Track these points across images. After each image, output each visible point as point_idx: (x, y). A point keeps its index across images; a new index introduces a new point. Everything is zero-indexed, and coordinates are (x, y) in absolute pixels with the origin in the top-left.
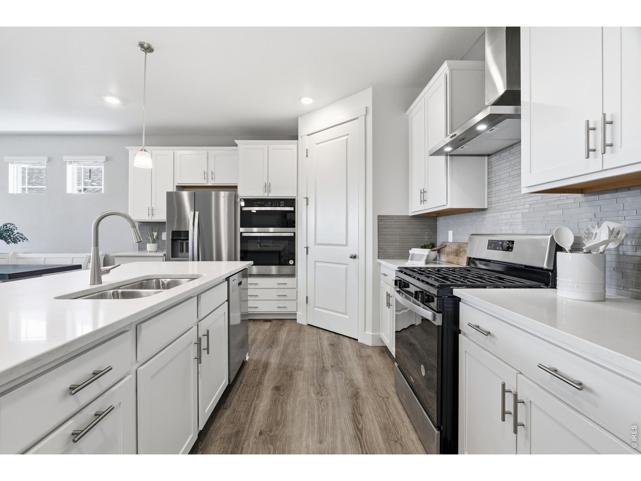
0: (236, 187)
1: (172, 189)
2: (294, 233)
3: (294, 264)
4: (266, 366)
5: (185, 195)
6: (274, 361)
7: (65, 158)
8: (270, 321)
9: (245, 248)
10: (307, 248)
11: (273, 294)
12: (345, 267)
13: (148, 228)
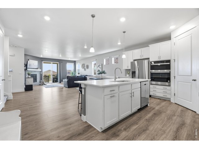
0: (149, 58)
1: (132, 61)
2: (170, 72)
3: (170, 82)
4: (154, 109)
5: (136, 62)
6: (157, 108)
7: (112, 57)
8: (160, 99)
9: (152, 77)
10: (175, 77)
11: (162, 91)
12: (190, 84)
13: (127, 71)
